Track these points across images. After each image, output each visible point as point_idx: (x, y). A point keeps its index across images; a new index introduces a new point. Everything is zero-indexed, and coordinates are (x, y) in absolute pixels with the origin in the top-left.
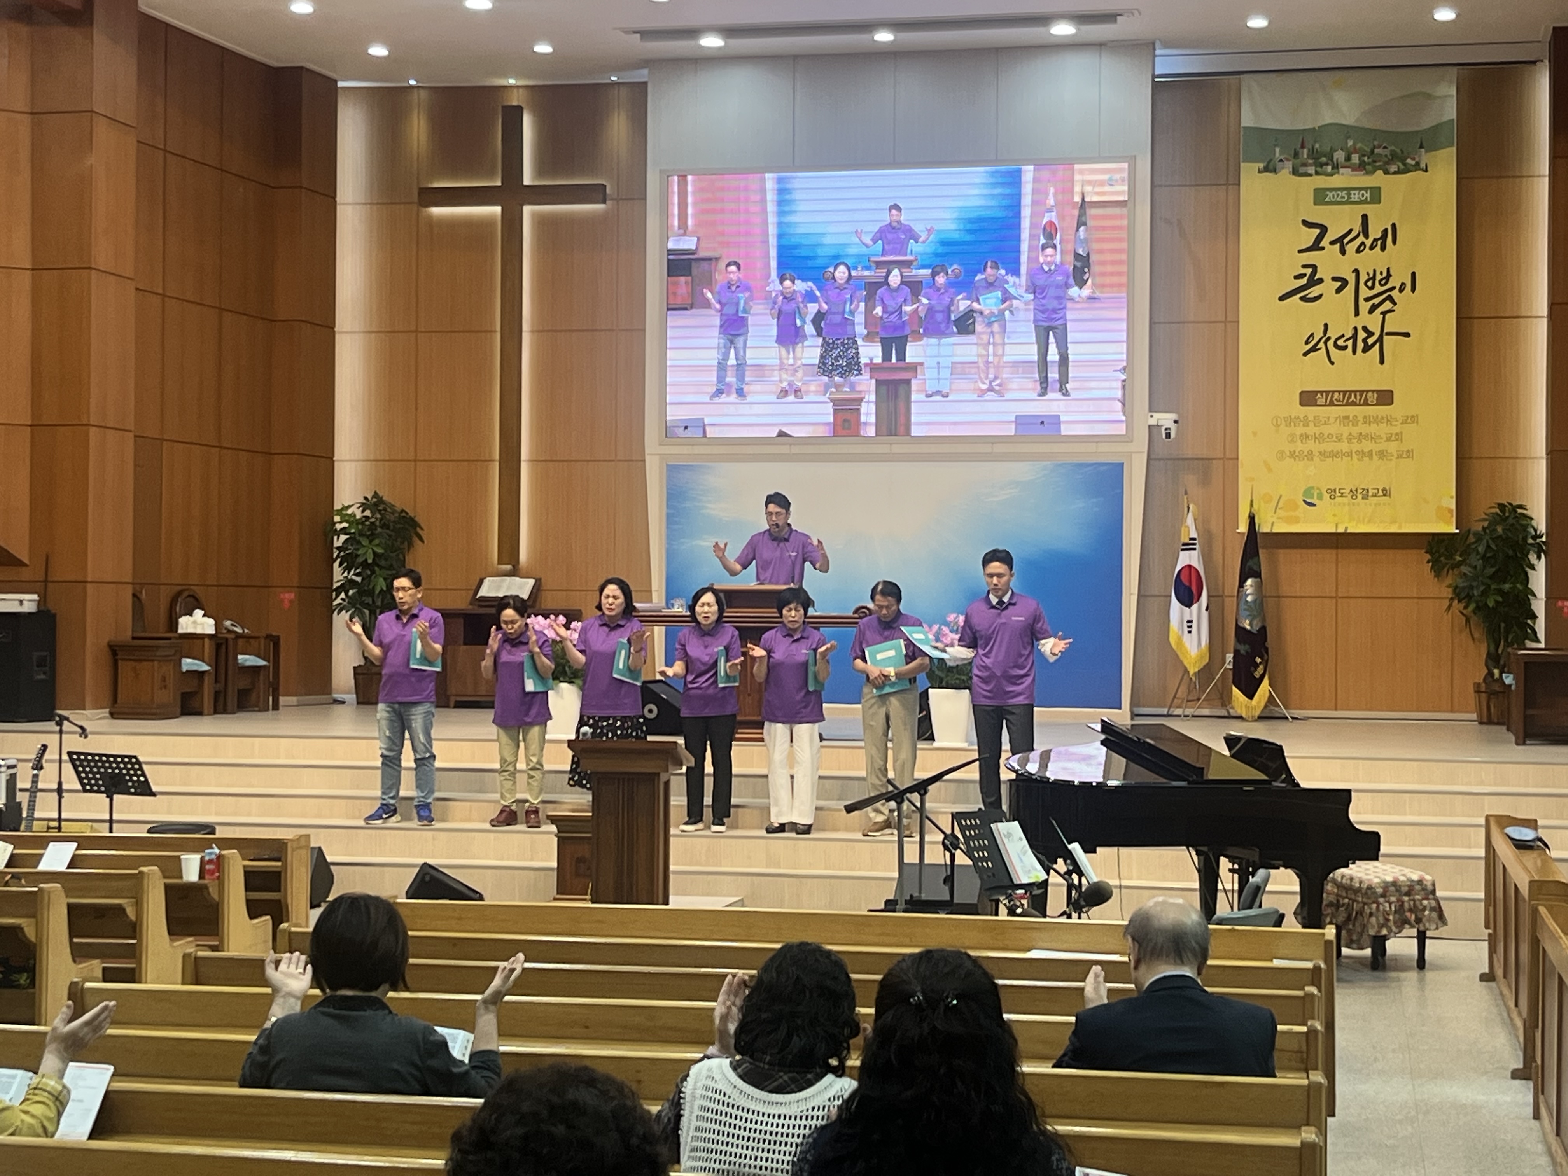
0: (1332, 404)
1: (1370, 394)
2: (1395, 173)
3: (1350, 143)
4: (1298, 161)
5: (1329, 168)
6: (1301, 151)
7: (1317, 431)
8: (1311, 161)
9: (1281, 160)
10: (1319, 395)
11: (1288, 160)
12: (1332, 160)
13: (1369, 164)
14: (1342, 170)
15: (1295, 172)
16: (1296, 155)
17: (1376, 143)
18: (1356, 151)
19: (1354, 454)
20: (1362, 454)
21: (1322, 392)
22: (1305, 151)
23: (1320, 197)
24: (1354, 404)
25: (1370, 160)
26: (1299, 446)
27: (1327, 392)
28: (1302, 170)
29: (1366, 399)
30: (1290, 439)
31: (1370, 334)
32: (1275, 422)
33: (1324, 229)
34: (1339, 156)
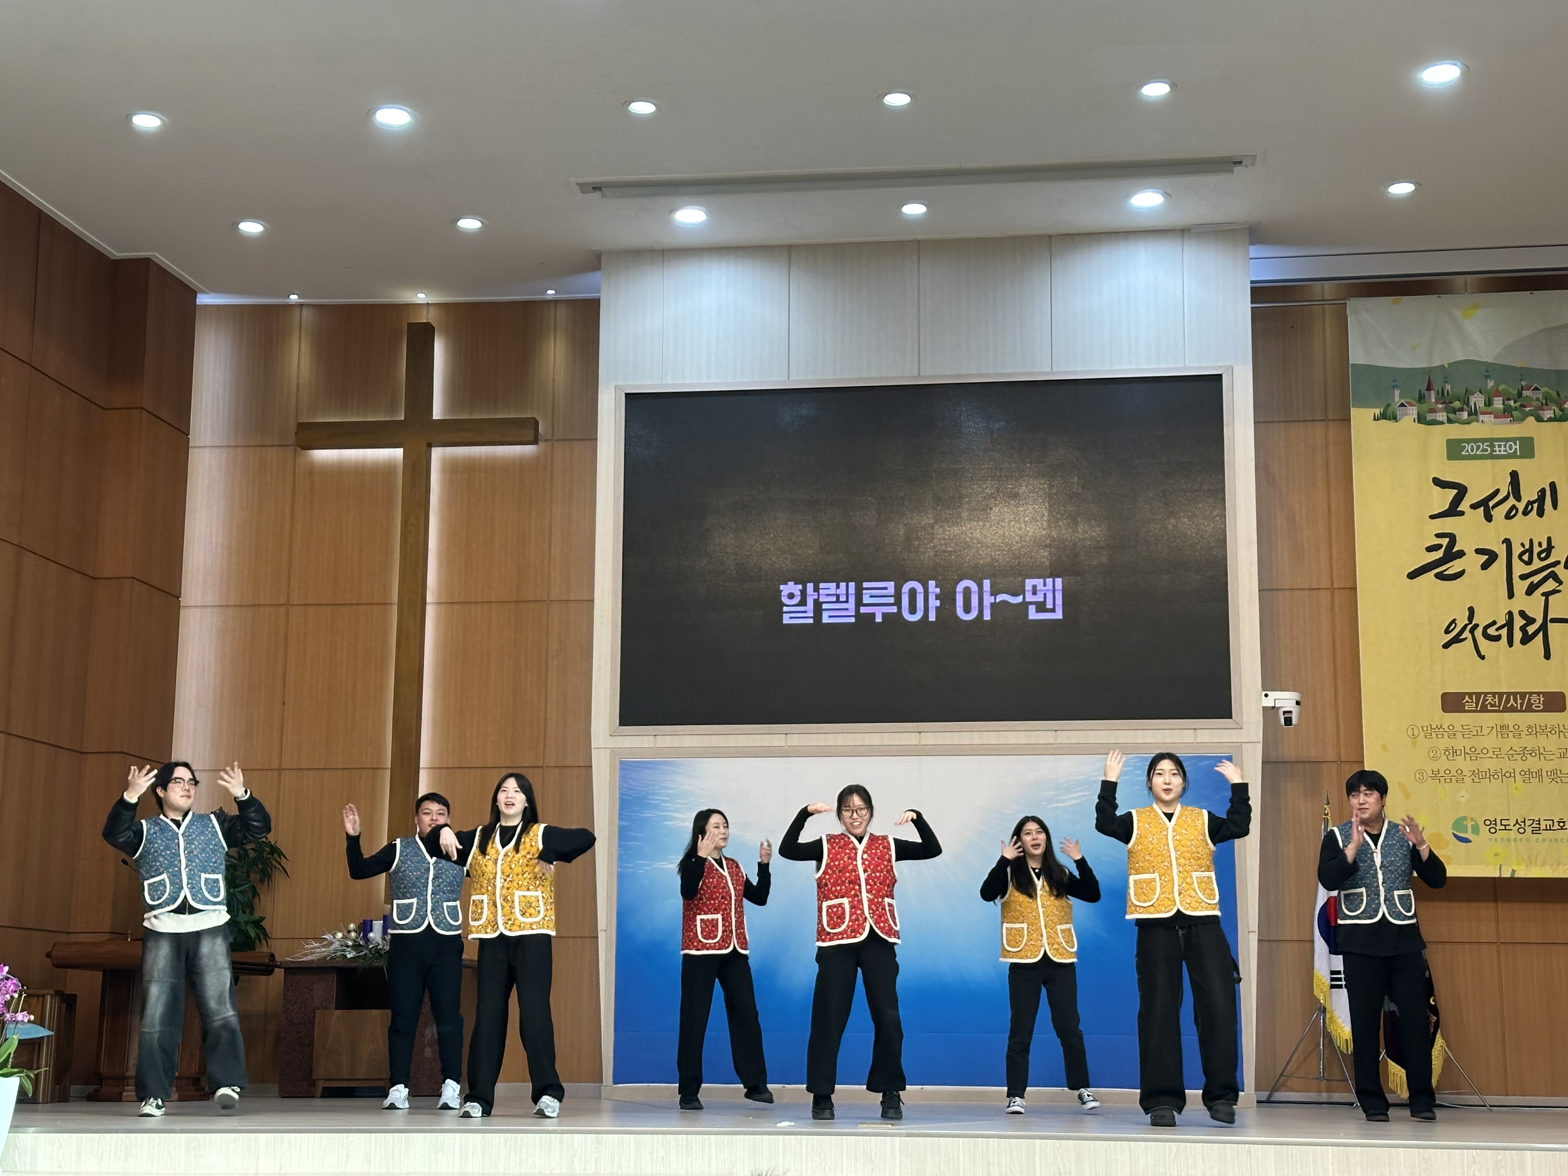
0: (1484, 710)
1: (1535, 697)
2: (1550, 420)
3: (1491, 384)
4: (1425, 407)
5: (1465, 415)
6: (1426, 392)
7: (1468, 744)
8: (1440, 406)
9: (1402, 405)
10: (1467, 698)
11: (1411, 404)
12: (1468, 405)
13: (1516, 409)
14: (1481, 417)
15: (1421, 419)
16: (1421, 399)
17: (1523, 383)
18: (1498, 394)
19: (1517, 773)
20: (1528, 775)
21: (1470, 695)
22: (1433, 394)
23: (1455, 450)
24: (1513, 710)
25: (1518, 404)
26: (1443, 764)
27: (1478, 695)
28: (1430, 417)
29: (1529, 704)
30: (1432, 755)
31: (1531, 621)
32: (1410, 733)
33: (1462, 491)
34: (1477, 400)
